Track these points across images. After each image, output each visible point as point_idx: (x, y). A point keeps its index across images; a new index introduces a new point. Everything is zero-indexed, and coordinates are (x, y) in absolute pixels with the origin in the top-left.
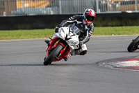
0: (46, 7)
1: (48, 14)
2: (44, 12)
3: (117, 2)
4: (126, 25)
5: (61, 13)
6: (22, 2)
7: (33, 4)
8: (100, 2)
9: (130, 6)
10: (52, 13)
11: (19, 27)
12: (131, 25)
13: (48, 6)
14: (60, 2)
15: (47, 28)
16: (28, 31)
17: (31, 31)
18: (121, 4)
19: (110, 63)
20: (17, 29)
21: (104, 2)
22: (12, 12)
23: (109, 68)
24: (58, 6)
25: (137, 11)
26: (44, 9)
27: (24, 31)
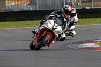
0: (27, 5)
1: (29, 10)
2: (26, 9)
3: (79, 1)
4: (86, 18)
5: (38, 9)
6: (10, 1)
7: (17, 3)
8: (66, 1)
9: (88, 4)
10: (31, 9)
11: (8, 19)
12: (89, 18)
13: (29, 5)
14: (37, 1)
15: (28, 20)
16: (14, 22)
17: (16, 22)
18: (82, 2)
19: (74, 45)
20: (6, 21)
21: (69, 1)
22: (2, 9)
23: (73, 49)
24: (36, 4)
25: (93, 8)
26: (25, 6)
27: (11, 22)
